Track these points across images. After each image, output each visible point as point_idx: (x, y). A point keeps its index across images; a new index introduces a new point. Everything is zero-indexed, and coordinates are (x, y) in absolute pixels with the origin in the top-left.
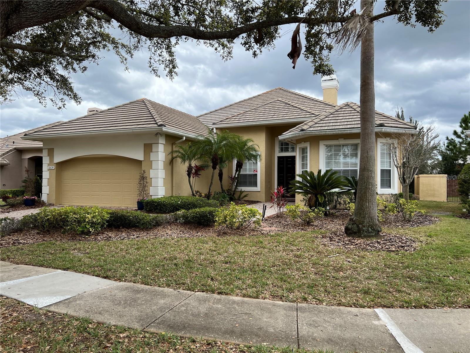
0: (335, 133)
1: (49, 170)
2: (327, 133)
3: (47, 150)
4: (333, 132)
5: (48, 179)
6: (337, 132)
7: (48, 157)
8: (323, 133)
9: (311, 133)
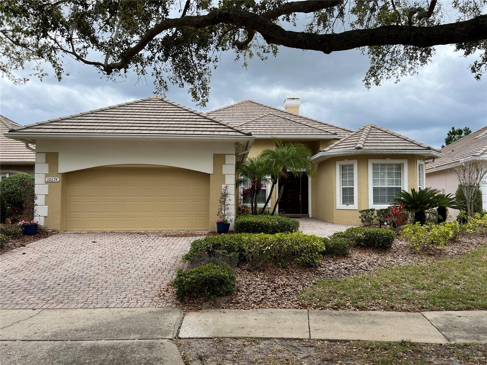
0: (390, 152)
1: (47, 183)
2: (383, 152)
3: (44, 154)
4: (389, 152)
5: (46, 195)
6: (393, 152)
7: (47, 165)
8: (380, 152)
9: (369, 152)
